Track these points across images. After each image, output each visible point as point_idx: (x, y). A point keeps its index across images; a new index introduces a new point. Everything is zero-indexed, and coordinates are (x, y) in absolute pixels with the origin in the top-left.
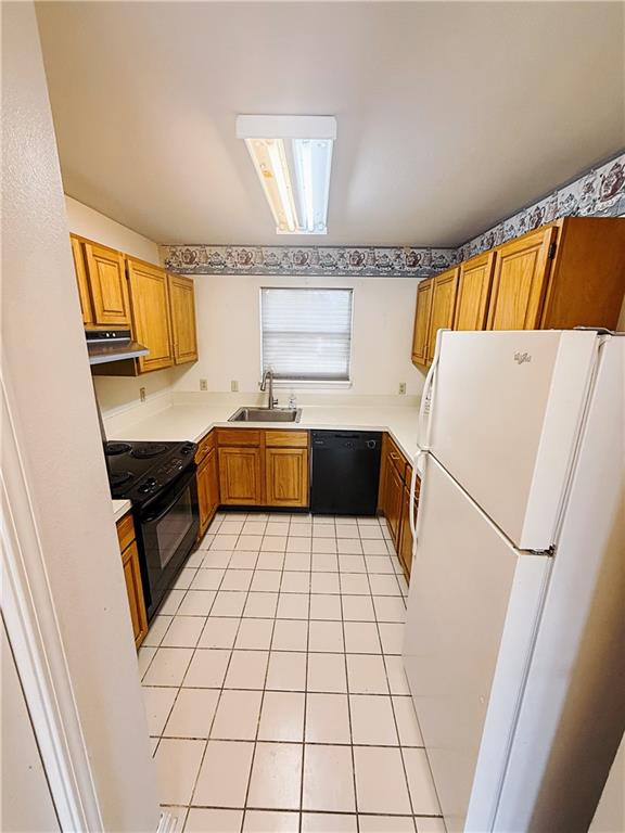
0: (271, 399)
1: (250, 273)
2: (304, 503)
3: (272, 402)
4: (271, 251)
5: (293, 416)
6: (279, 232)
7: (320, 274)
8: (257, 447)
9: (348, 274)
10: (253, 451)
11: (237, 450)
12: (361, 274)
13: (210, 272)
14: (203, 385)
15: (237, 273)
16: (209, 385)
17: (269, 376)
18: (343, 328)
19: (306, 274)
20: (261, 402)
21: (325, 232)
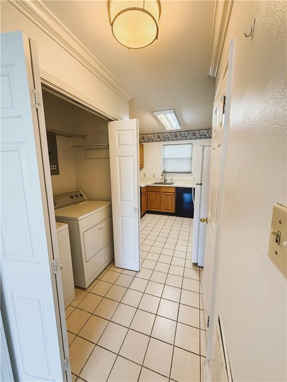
0: (165, 179)
1: (160, 141)
2: (173, 211)
3: (165, 180)
4: (166, 134)
5: (172, 184)
6: (167, 129)
7: (182, 140)
8: (159, 192)
9: (191, 139)
10: (158, 193)
11: (153, 193)
12: (195, 139)
13: (148, 142)
14: (145, 175)
15: (156, 141)
16: (146, 175)
17: (164, 172)
18: (190, 156)
19: (177, 140)
20: (162, 180)
21: (180, 128)
